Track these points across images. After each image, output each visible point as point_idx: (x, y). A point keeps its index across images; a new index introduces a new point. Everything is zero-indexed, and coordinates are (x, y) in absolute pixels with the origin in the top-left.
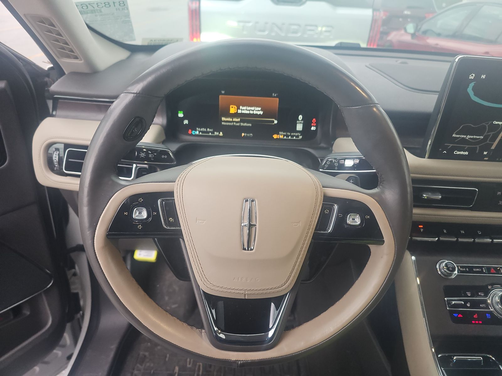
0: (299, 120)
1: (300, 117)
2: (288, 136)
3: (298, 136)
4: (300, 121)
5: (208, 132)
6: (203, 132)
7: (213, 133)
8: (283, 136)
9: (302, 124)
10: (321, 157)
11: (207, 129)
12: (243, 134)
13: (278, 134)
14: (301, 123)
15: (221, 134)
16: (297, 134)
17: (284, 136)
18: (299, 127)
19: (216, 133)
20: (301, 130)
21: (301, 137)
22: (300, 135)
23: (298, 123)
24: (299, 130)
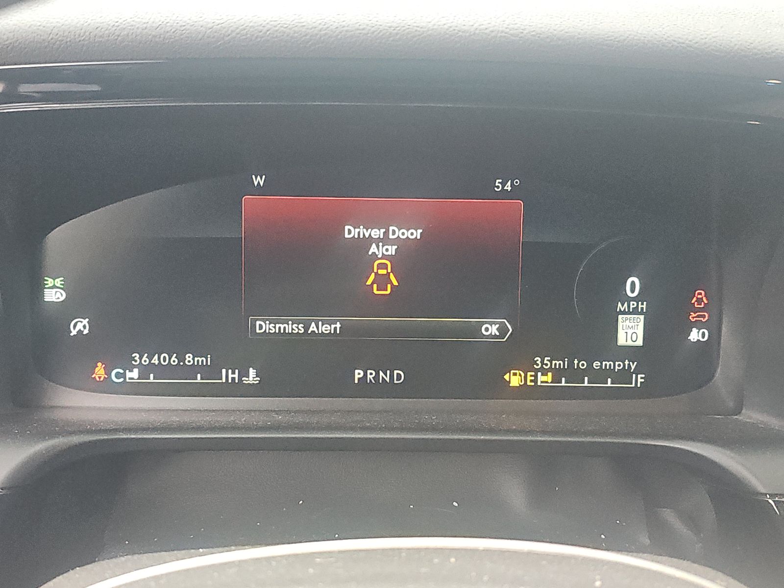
0: (630, 300)
1: (633, 285)
2: (575, 375)
3: (625, 376)
4: (633, 305)
5: (193, 370)
6: (161, 371)
7: (212, 371)
8: (549, 377)
9: (642, 317)
10: (776, 495)
11: (181, 359)
12: (358, 374)
13: (527, 366)
14: (635, 312)
15: (252, 376)
16: (618, 366)
17: (558, 374)
18: (630, 332)
19: (229, 375)
20: (640, 342)
21: (639, 376)
22: (633, 367)
23: (624, 313)
24: (630, 343)
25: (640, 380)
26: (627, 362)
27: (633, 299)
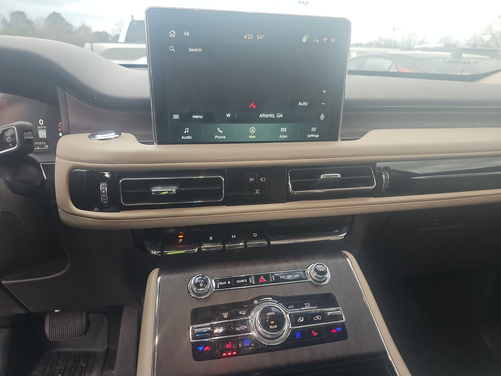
0: (41, 126)
1: (41, 122)
3: (42, 146)
9: (45, 130)
14: (43, 129)
16: (40, 143)
18: (42, 134)
20: (45, 137)
21: (47, 146)
22: (45, 144)
23: (40, 129)
24: (43, 137)
25: (47, 147)
26: (43, 142)
27: (42, 125)
